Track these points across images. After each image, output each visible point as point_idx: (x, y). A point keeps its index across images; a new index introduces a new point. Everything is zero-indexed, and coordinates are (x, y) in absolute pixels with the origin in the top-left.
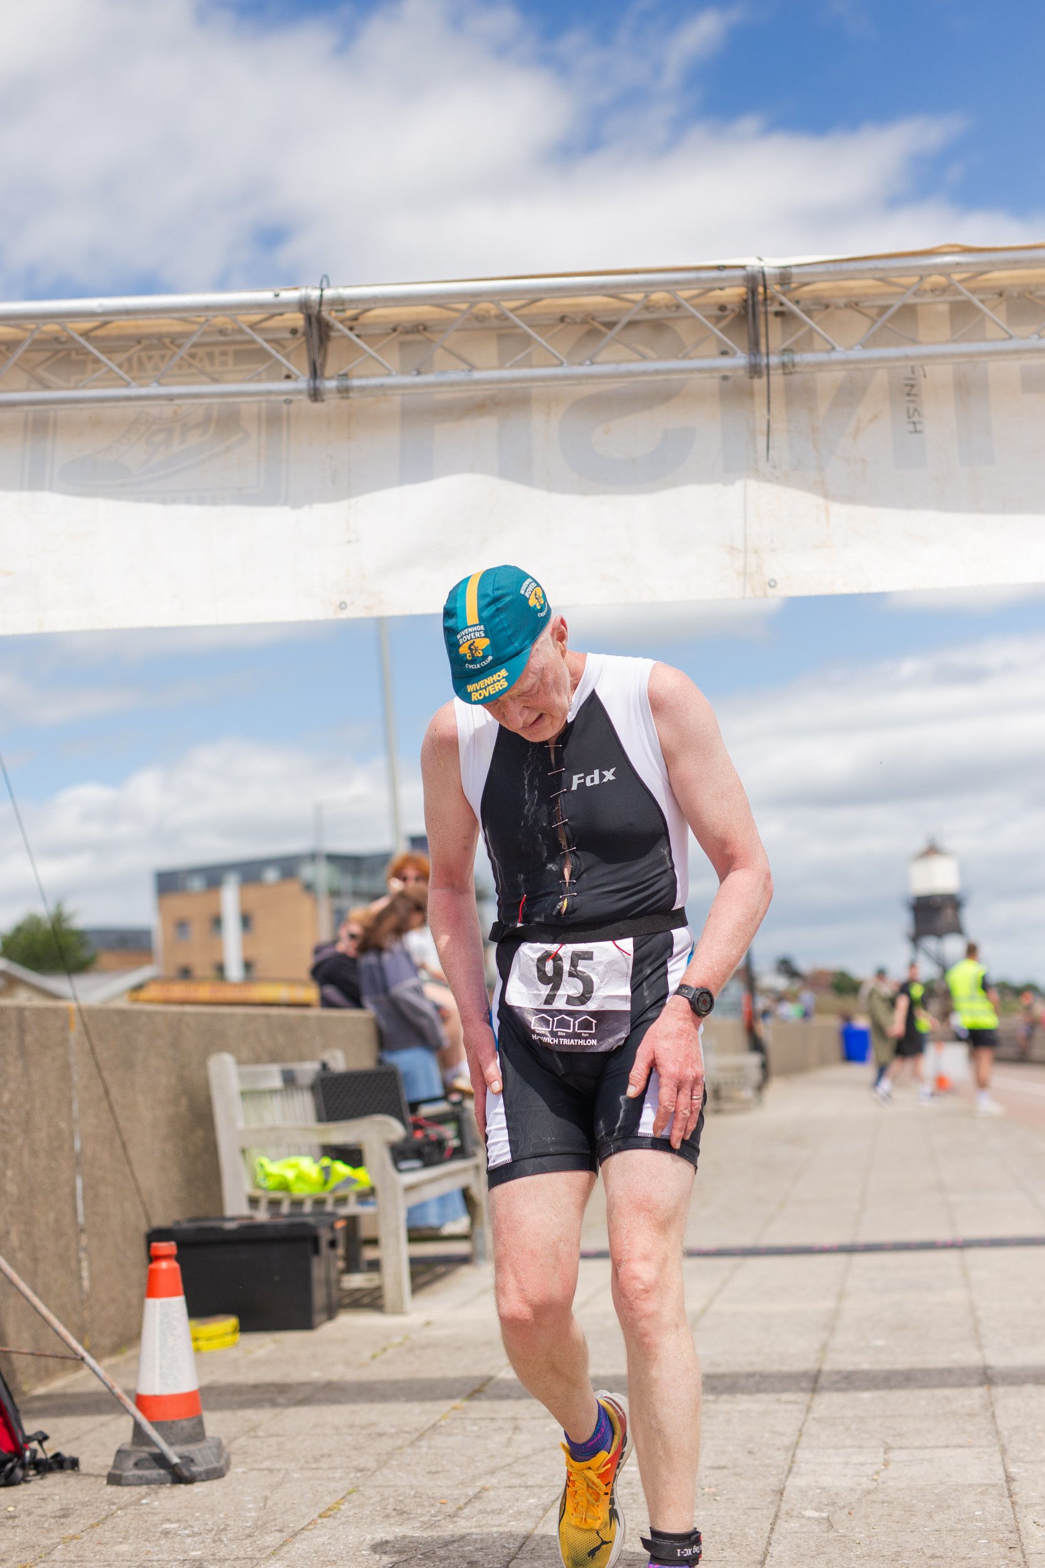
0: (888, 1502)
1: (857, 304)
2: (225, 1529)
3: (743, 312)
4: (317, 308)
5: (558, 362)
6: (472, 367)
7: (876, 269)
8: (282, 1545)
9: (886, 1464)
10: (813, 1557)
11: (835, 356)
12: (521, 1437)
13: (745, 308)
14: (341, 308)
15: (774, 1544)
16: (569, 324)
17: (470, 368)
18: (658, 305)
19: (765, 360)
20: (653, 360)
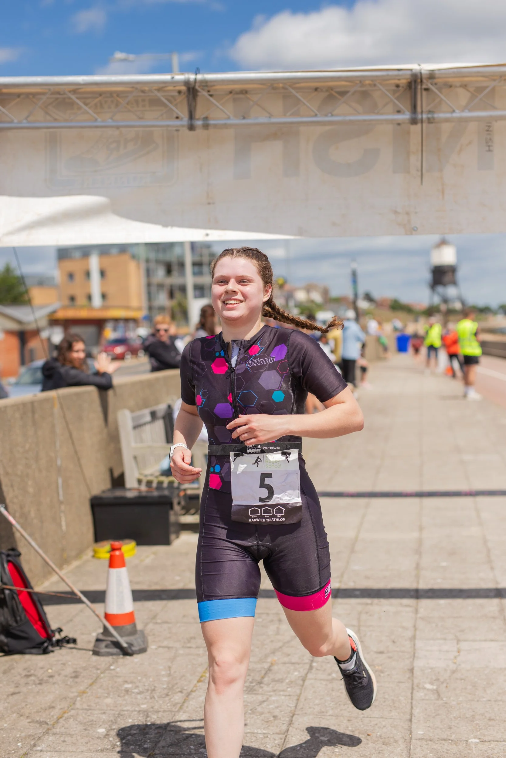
0: (464, 680)
1: (466, 86)
2: (154, 690)
3: (409, 88)
4: (193, 84)
5: (314, 114)
6: (271, 116)
7: (480, 72)
8: (184, 702)
9: (459, 651)
10: (434, 717)
11: (454, 115)
13: (409, 86)
14: (204, 84)
15: (414, 708)
16: (320, 92)
17: (269, 115)
18: (365, 84)
19: (420, 116)
20: (362, 113)
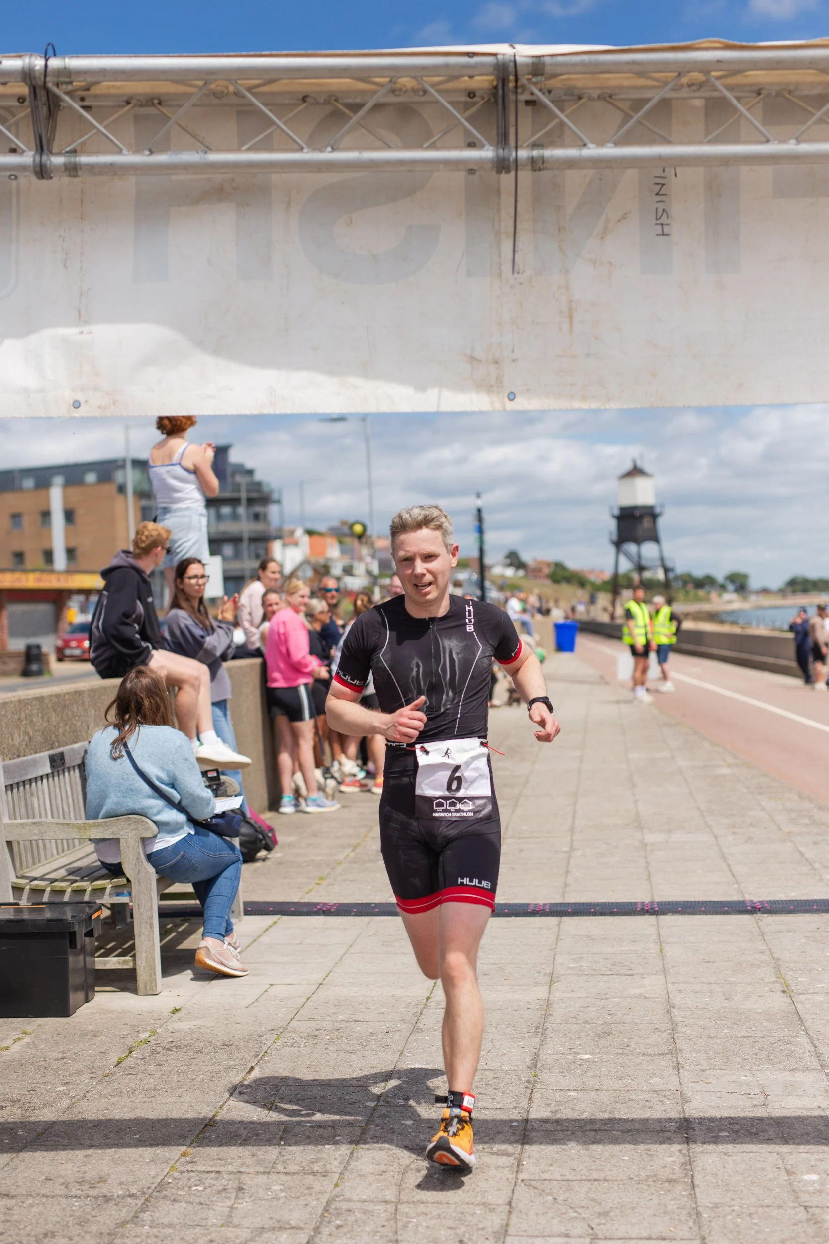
1: (610, 97)
3: (493, 100)
4: (42, 79)
5: (298, 147)
6: (208, 149)
7: (633, 63)
11: (586, 152)
12: (245, 1205)
13: (495, 95)
14: (67, 80)
16: (312, 104)
17: (206, 149)
18: (404, 89)
19: (514, 154)
20: (398, 148)
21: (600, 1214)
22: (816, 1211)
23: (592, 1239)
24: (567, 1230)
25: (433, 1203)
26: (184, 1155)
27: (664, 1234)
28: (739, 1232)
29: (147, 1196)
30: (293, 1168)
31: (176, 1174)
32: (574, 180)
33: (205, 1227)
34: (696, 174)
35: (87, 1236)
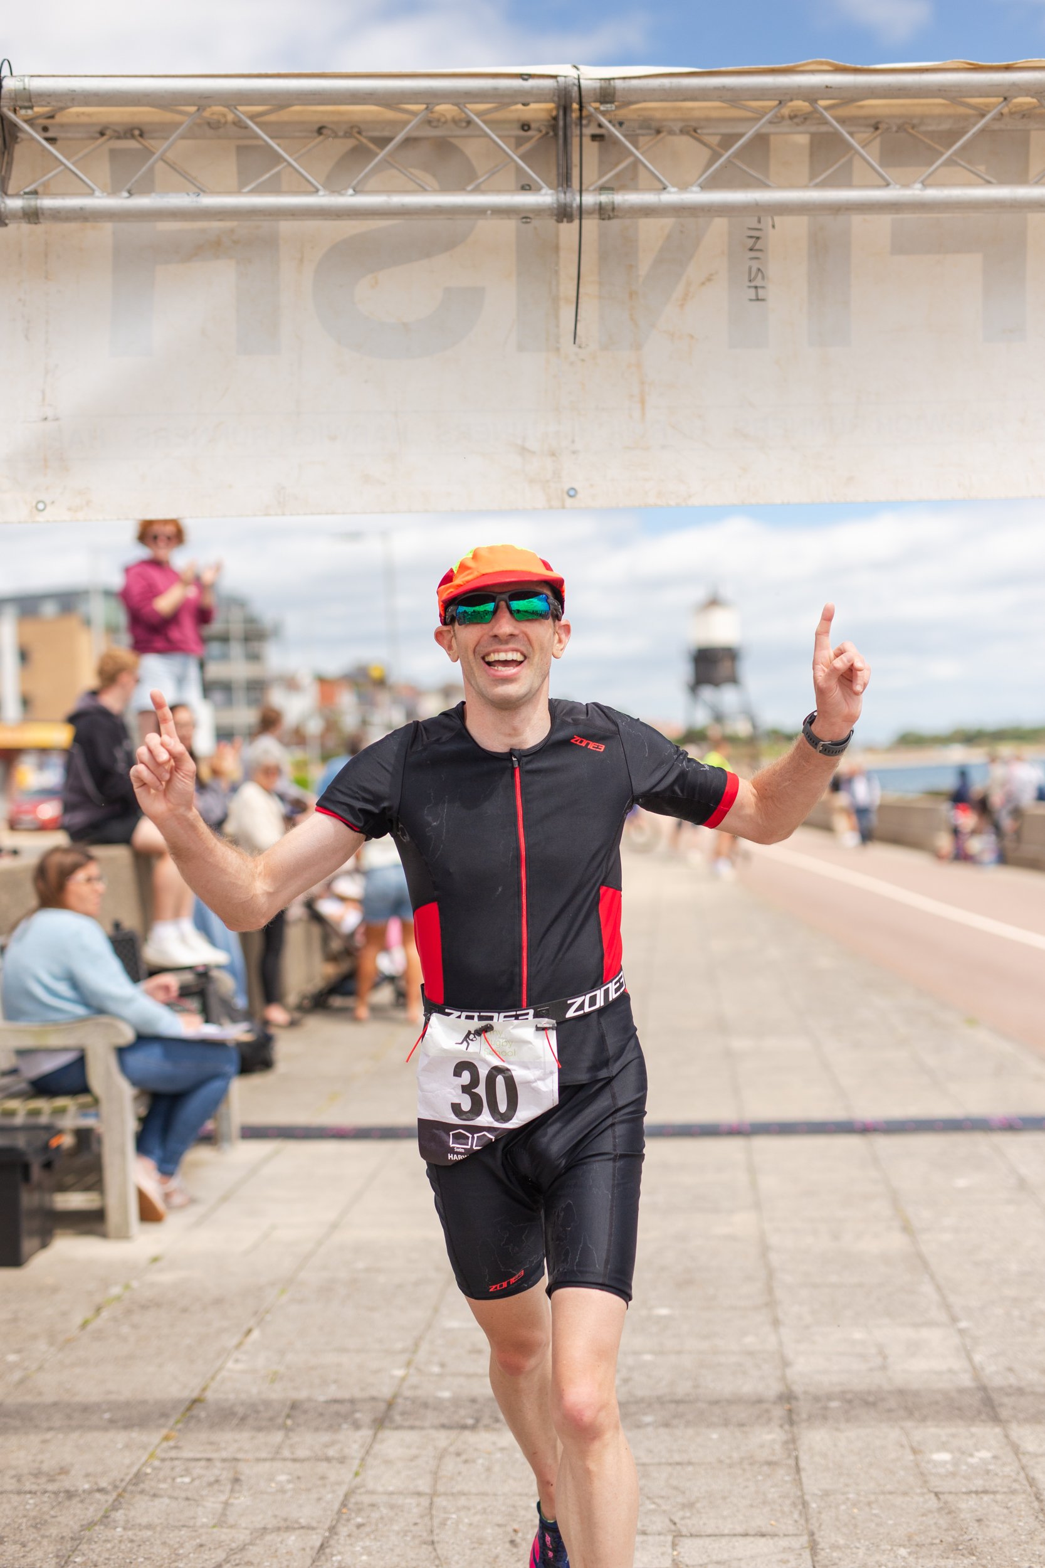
1: (695, 129)
3: (551, 134)
5: (313, 189)
7: (724, 88)
11: (666, 198)
12: (242, 1500)
13: (554, 128)
16: (329, 137)
17: (197, 190)
18: (443, 119)
19: (578, 198)
20: (435, 191)
21: (684, 1506)
22: (950, 1498)
23: (674, 1537)
24: (643, 1526)
25: (477, 1494)
26: (166, 1438)
27: (764, 1530)
28: (856, 1526)
29: (120, 1490)
30: (302, 1453)
31: (157, 1463)
32: (651, 231)
33: (193, 1528)
34: (799, 225)
35: (45, 1542)
